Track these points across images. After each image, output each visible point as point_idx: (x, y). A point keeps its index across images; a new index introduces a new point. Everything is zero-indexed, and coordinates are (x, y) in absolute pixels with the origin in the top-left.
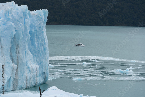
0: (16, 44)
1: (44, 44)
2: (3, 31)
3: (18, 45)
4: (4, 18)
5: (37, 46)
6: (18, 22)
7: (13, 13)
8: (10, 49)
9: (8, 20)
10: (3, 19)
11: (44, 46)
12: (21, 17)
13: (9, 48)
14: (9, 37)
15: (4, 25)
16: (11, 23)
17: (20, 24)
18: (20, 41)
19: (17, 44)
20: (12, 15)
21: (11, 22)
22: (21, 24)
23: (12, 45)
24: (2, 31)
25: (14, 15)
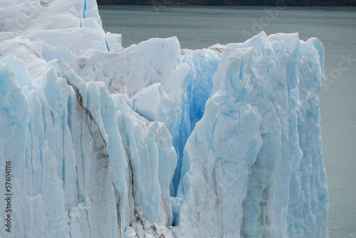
0: (260, 187)
1: (320, 178)
2: (225, 139)
3: (266, 191)
4: (227, 89)
5: (300, 187)
6: (270, 103)
7: (254, 70)
8: (242, 208)
9: (241, 96)
10: (225, 93)
11: (320, 184)
12: (280, 84)
13: (241, 203)
14: (243, 163)
15: (227, 114)
16: (250, 109)
17: (277, 110)
18: (273, 176)
19: (264, 187)
20: (253, 77)
21: (249, 105)
22: (279, 107)
23: (249, 193)
24: (221, 141)
25: (258, 77)
